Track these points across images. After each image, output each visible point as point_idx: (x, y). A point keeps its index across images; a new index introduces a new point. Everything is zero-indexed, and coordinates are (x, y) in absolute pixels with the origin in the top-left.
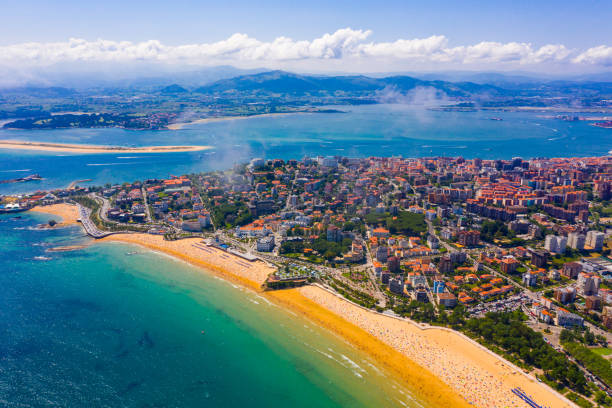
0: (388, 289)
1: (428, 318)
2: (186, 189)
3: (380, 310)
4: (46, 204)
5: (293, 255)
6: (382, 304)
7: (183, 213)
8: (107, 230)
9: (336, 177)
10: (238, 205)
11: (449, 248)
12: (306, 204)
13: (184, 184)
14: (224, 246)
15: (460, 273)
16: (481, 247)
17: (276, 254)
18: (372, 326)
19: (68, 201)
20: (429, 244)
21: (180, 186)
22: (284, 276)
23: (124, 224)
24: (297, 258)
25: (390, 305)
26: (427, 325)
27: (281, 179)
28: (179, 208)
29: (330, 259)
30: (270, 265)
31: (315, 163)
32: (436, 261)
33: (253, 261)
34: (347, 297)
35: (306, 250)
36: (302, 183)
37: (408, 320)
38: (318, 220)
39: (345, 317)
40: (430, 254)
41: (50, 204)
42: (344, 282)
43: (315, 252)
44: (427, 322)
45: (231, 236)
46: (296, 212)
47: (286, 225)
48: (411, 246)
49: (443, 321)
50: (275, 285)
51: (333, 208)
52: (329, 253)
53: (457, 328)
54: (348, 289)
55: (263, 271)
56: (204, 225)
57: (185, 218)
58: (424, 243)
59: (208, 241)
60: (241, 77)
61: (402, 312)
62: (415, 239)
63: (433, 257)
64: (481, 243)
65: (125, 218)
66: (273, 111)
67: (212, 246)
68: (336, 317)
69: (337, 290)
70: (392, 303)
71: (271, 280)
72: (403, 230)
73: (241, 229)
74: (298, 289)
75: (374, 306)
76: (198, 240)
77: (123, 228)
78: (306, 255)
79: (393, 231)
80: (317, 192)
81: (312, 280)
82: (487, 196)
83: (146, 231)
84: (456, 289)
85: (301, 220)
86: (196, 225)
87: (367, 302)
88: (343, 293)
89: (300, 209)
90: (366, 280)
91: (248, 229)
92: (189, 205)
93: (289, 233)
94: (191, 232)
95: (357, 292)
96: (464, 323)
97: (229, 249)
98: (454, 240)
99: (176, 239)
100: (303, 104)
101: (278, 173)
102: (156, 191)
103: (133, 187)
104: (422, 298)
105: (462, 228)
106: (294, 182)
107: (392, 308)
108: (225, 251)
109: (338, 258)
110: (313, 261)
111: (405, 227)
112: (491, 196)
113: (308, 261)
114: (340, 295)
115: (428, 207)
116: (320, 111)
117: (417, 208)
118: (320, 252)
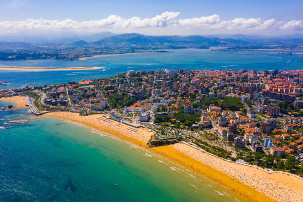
0: (234, 144)
1: (269, 164)
2: (92, 87)
3: (234, 160)
4: (8, 96)
5: (163, 123)
6: (234, 155)
7: (91, 99)
8: (44, 110)
9: (179, 80)
10: (124, 95)
11: (262, 118)
12: (164, 94)
13: (90, 84)
14: (118, 119)
15: (277, 133)
16: (281, 117)
17: (152, 123)
18: (232, 172)
19: (21, 95)
20: (249, 115)
21: (88, 85)
22: (161, 137)
23: (55, 107)
24: (167, 125)
25: (240, 156)
26: (271, 171)
27: (147, 81)
28: (88, 97)
29: (189, 125)
30: (150, 130)
31: (165, 73)
32: (258, 125)
33: (138, 127)
34: (208, 151)
35: (173, 120)
36: (160, 83)
37: (255, 166)
38: (174, 102)
39: (210, 165)
40: (252, 121)
41: (10, 96)
42: (203, 141)
43: (178, 121)
44: (271, 168)
45: (121, 112)
46: (160, 98)
47: (155, 106)
48: (238, 116)
49: (282, 167)
50: (156, 143)
51: (182, 96)
52: (187, 122)
53: (294, 172)
54: (207, 145)
55: (146, 134)
56: (104, 106)
57: (92, 102)
58: (245, 114)
59: (108, 116)
60: (115, 36)
61: (250, 161)
62: (239, 112)
63: (255, 123)
64: (280, 114)
65: (56, 103)
66: (133, 52)
67: (110, 119)
68: (204, 165)
69: (199, 145)
70: (241, 154)
71: (153, 140)
72: (229, 107)
73: (128, 108)
74: (172, 145)
75: (228, 157)
76: (101, 116)
77: (54, 109)
78: (172, 123)
79: (223, 108)
80: (169, 87)
81: (180, 139)
82: (273, 87)
83: (68, 111)
84: (279, 144)
85: (164, 102)
86: (99, 106)
87: (223, 154)
88: (203, 148)
89: (161, 96)
90: (217, 139)
91: (132, 108)
92: (94, 95)
93: (158, 110)
94: (96, 110)
95: (213, 147)
96: (297, 168)
97: (121, 120)
98: (263, 112)
99: (87, 115)
100: (148, 49)
101: (144, 77)
102: (74, 88)
103: (60, 86)
104: (259, 150)
105: (266, 105)
106: (154, 82)
107: (242, 158)
108: (119, 122)
109: (194, 125)
110: (178, 127)
111: (231, 105)
112: (275, 87)
113: (175, 127)
114: (202, 150)
115: (240, 94)
116: (157, 52)
117: (233, 95)
118: (181, 121)
